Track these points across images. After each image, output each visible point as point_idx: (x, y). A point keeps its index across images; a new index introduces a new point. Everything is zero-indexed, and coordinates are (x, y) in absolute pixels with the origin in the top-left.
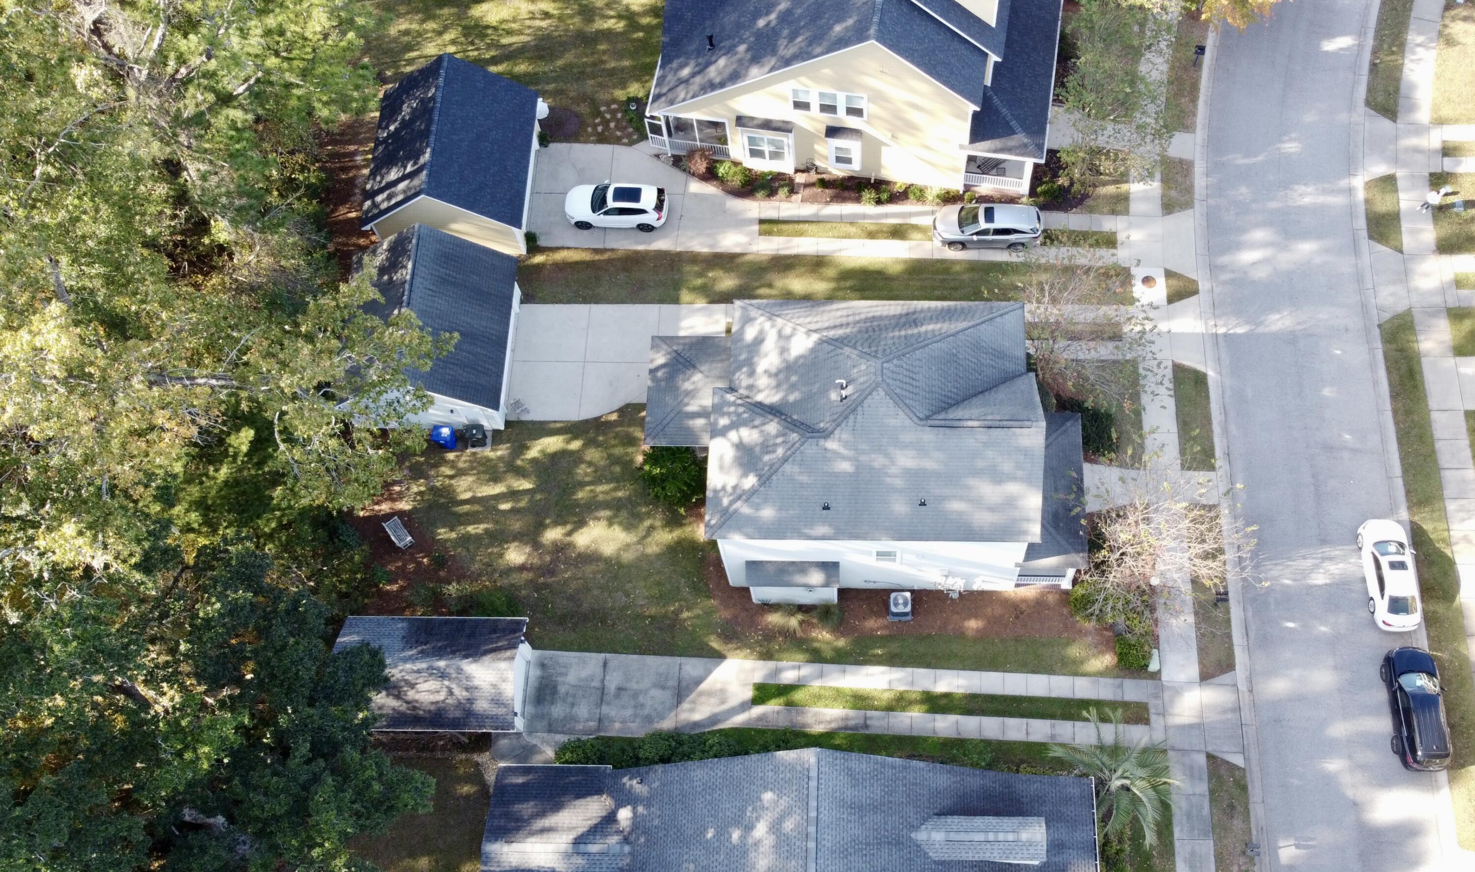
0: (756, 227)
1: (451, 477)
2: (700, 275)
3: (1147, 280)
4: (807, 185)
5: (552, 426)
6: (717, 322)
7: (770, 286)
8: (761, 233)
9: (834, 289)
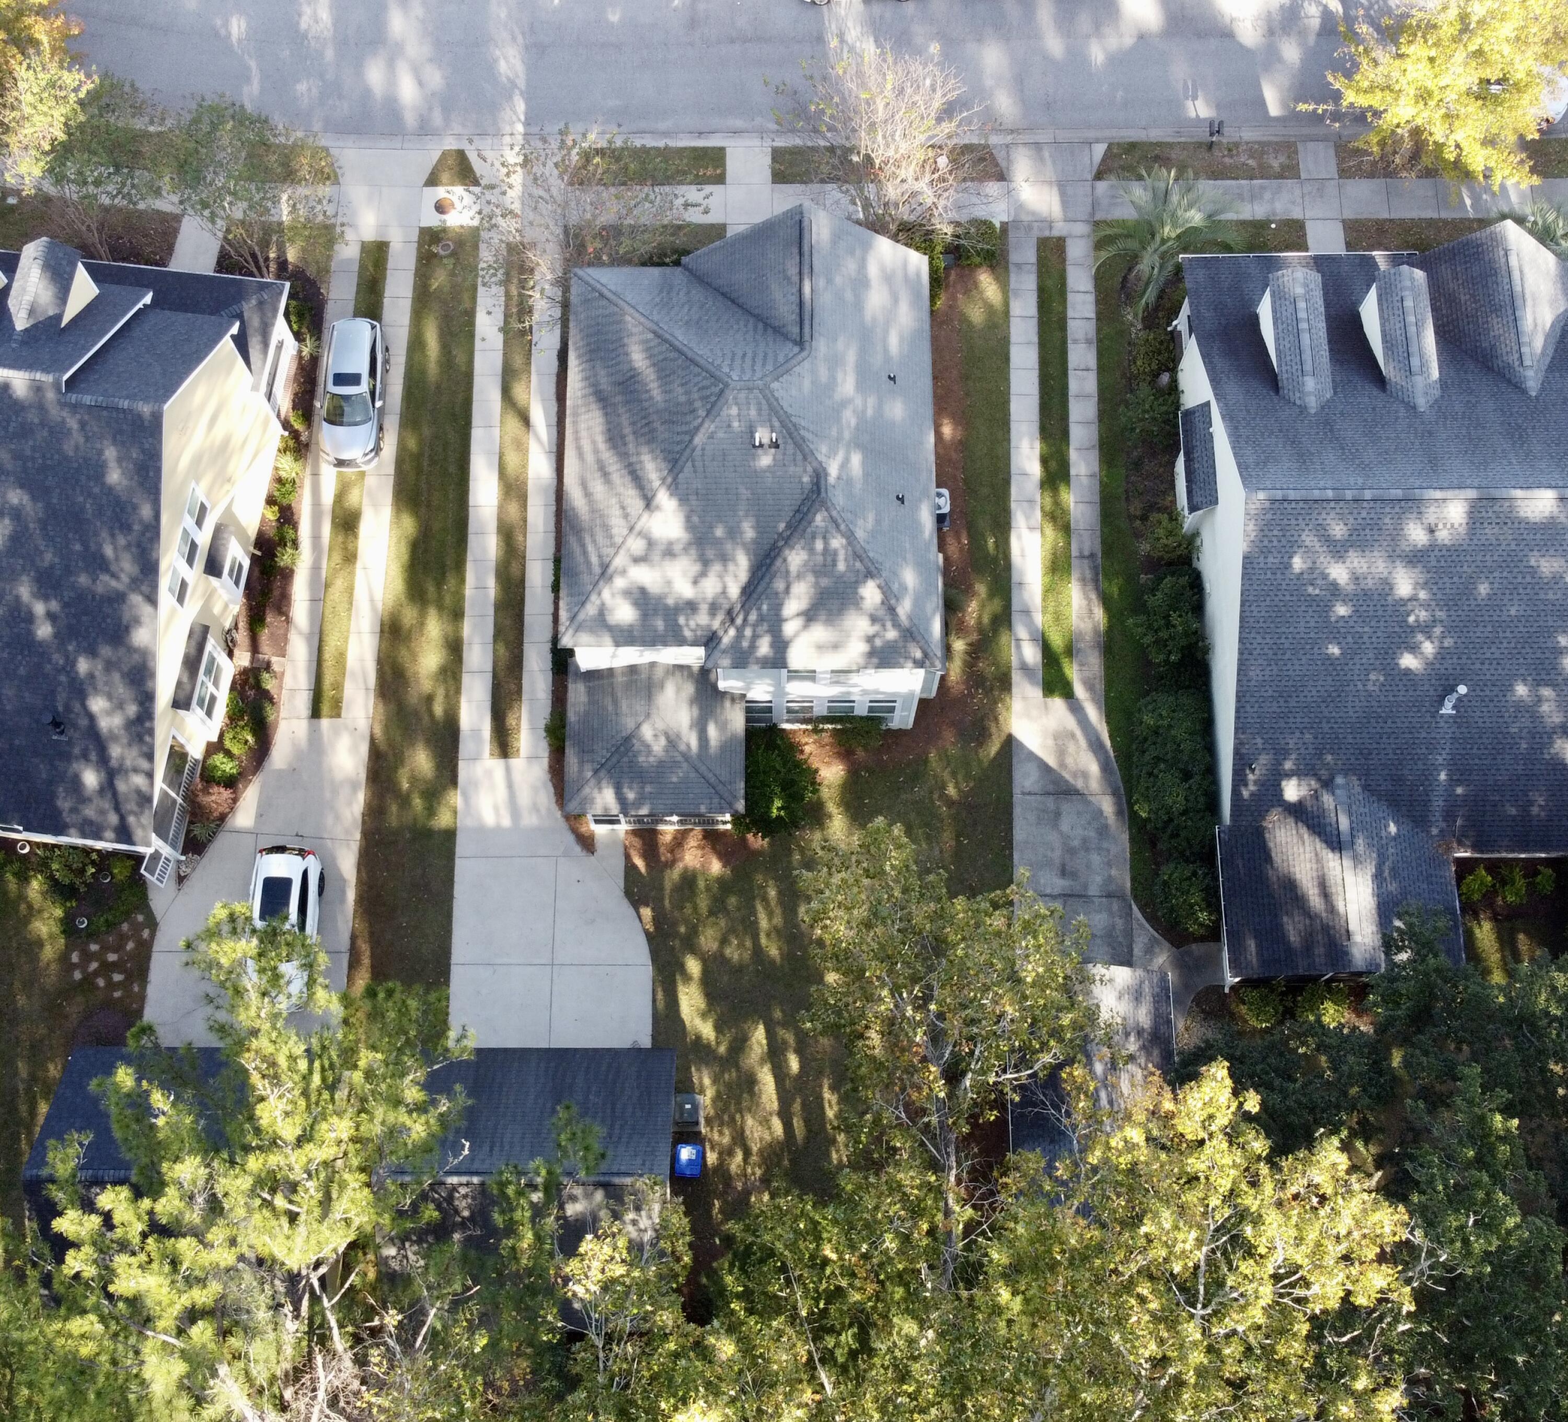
0: (325, 723)
1: (747, 1153)
2: (404, 801)
3: (440, 208)
4: (255, 648)
5: (661, 1005)
6: (489, 773)
7: (430, 699)
8: (336, 712)
9: (440, 608)
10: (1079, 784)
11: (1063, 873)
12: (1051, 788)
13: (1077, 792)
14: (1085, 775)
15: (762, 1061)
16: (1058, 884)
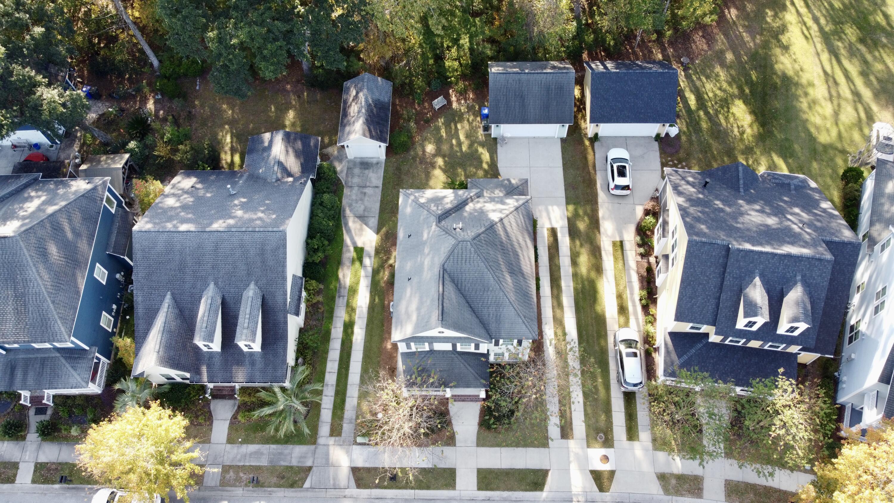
0: (618, 239)
3: (606, 458)
4: (649, 263)
5: (495, 156)
6: (557, 222)
8: (614, 244)
10: (356, 219)
11: (365, 193)
12: (366, 219)
13: (357, 217)
14: (354, 222)
15: (463, 143)
16: (366, 190)
